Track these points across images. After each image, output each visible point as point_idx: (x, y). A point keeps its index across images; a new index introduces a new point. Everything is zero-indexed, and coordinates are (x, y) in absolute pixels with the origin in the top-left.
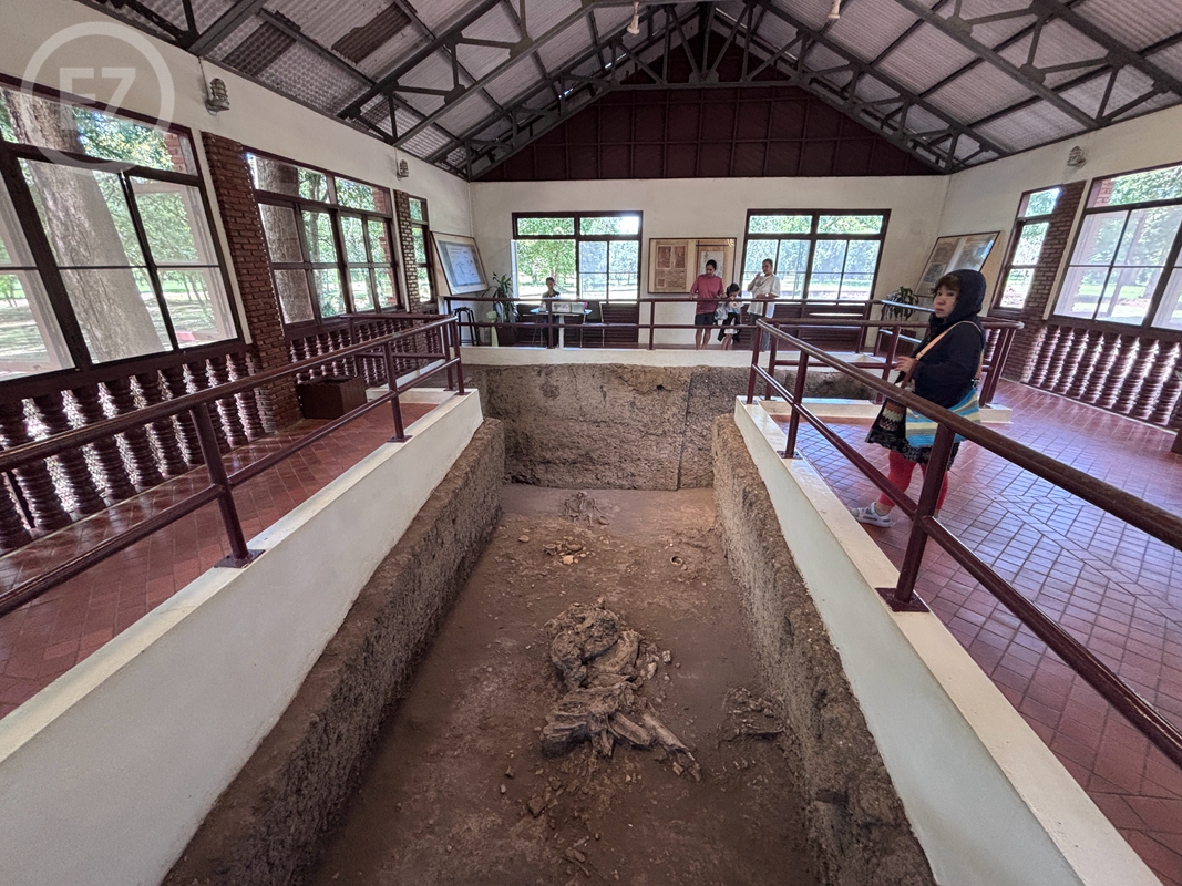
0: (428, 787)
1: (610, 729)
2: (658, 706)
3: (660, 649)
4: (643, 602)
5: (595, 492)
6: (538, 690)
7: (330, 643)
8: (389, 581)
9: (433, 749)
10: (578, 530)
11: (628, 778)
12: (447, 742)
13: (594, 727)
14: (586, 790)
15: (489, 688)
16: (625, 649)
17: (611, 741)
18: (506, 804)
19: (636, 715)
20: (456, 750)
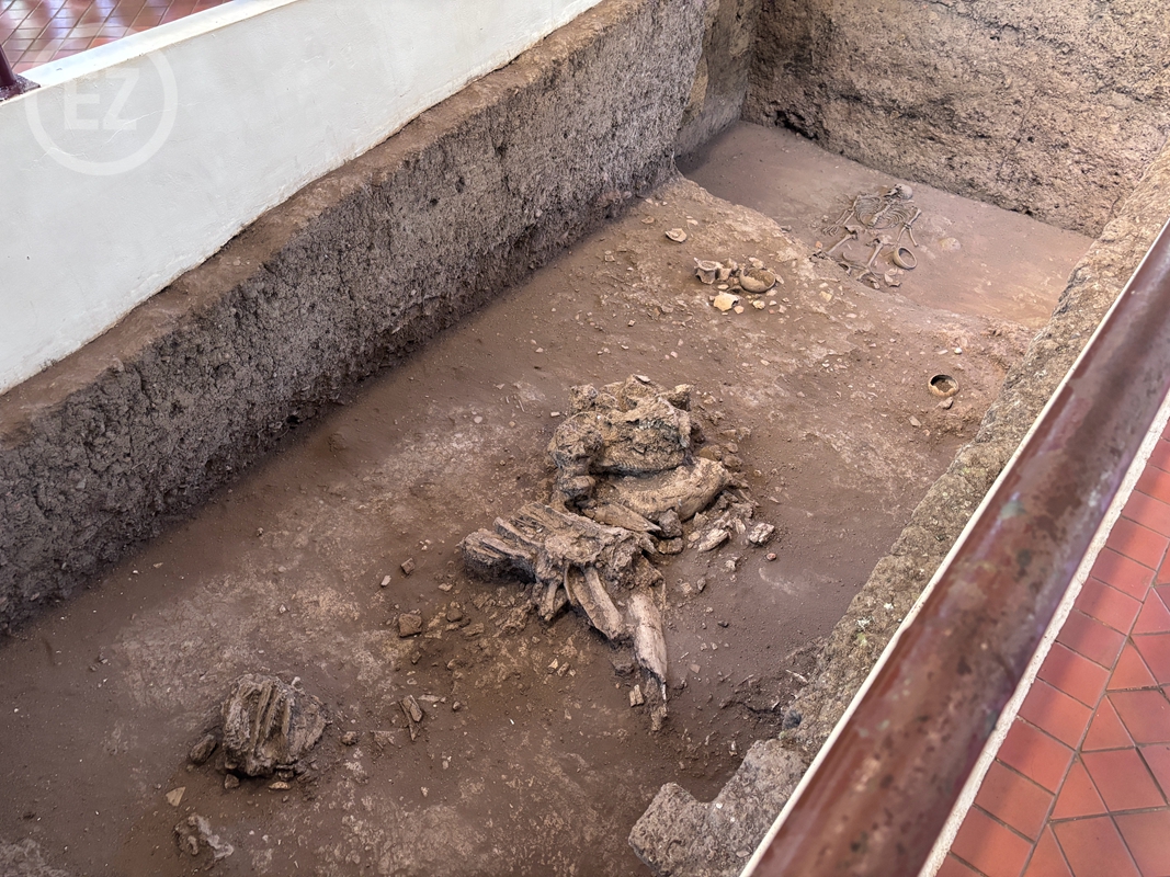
0: (303, 528)
1: (566, 585)
2: (673, 595)
3: (756, 515)
4: (802, 427)
5: (931, 195)
6: (523, 479)
7: (187, 273)
8: (308, 213)
9: (339, 486)
10: (788, 253)
11: (555, 664)
12: (359, 486)
13: (542, 570)
14: (484, 643)
15: (459, 443)
16: (682, 486)
17: (560, 603)
18: (377, 601)
19: (623, 587)
20: (363, 502)
